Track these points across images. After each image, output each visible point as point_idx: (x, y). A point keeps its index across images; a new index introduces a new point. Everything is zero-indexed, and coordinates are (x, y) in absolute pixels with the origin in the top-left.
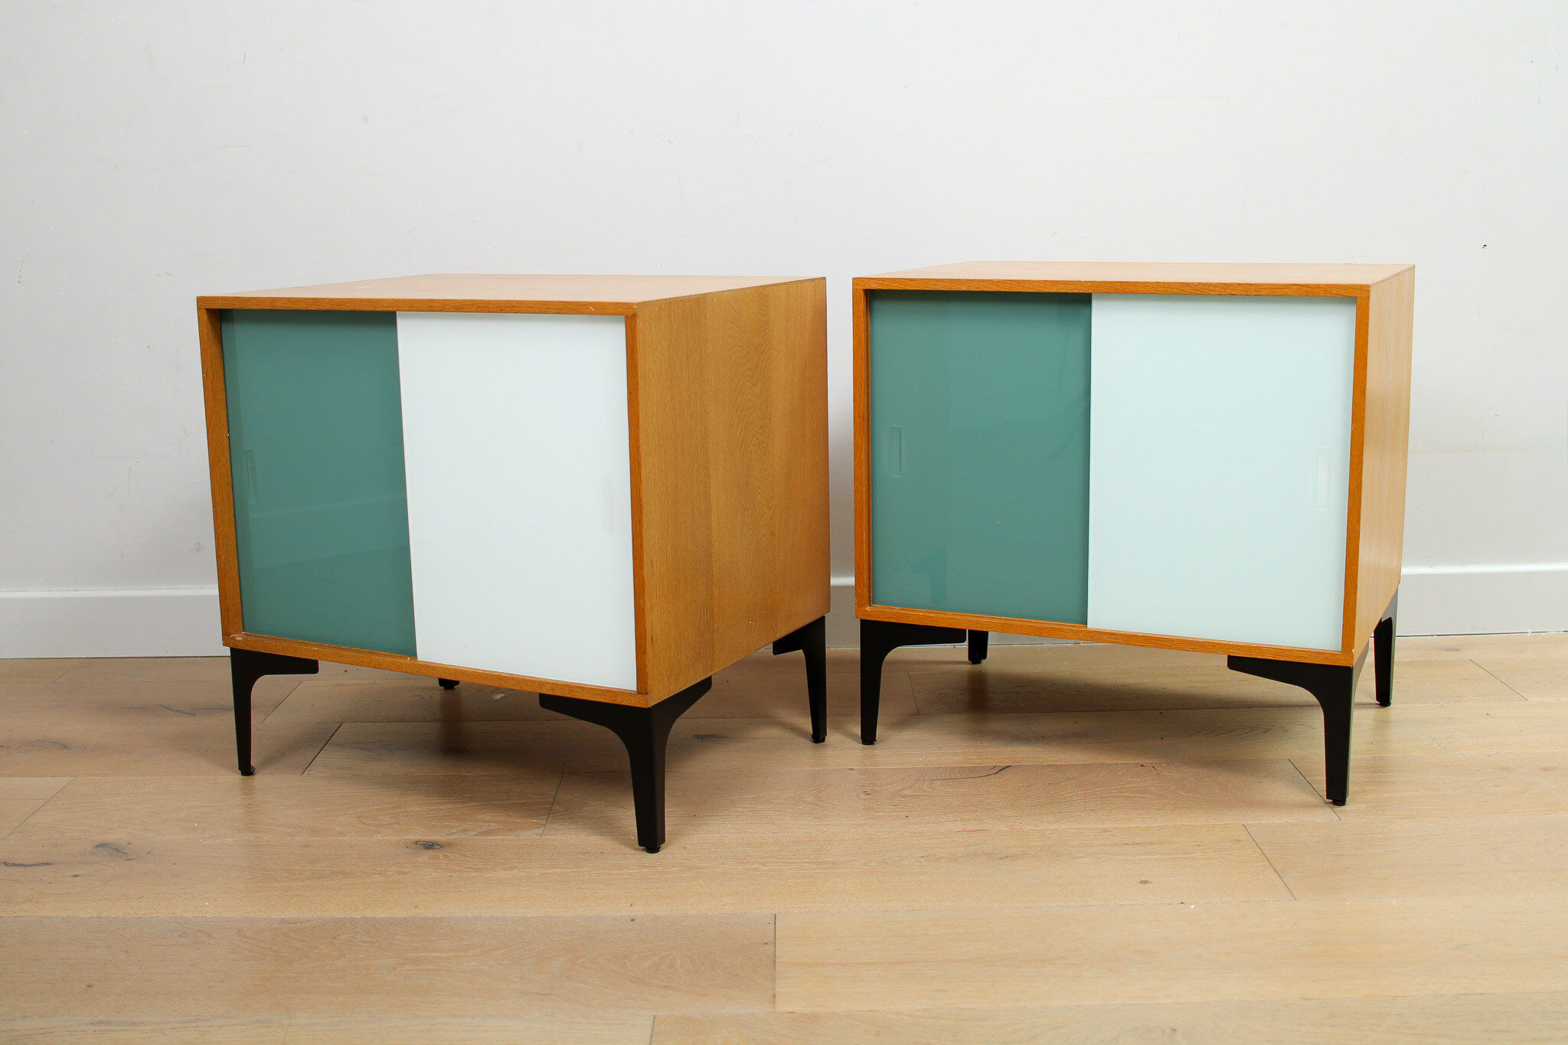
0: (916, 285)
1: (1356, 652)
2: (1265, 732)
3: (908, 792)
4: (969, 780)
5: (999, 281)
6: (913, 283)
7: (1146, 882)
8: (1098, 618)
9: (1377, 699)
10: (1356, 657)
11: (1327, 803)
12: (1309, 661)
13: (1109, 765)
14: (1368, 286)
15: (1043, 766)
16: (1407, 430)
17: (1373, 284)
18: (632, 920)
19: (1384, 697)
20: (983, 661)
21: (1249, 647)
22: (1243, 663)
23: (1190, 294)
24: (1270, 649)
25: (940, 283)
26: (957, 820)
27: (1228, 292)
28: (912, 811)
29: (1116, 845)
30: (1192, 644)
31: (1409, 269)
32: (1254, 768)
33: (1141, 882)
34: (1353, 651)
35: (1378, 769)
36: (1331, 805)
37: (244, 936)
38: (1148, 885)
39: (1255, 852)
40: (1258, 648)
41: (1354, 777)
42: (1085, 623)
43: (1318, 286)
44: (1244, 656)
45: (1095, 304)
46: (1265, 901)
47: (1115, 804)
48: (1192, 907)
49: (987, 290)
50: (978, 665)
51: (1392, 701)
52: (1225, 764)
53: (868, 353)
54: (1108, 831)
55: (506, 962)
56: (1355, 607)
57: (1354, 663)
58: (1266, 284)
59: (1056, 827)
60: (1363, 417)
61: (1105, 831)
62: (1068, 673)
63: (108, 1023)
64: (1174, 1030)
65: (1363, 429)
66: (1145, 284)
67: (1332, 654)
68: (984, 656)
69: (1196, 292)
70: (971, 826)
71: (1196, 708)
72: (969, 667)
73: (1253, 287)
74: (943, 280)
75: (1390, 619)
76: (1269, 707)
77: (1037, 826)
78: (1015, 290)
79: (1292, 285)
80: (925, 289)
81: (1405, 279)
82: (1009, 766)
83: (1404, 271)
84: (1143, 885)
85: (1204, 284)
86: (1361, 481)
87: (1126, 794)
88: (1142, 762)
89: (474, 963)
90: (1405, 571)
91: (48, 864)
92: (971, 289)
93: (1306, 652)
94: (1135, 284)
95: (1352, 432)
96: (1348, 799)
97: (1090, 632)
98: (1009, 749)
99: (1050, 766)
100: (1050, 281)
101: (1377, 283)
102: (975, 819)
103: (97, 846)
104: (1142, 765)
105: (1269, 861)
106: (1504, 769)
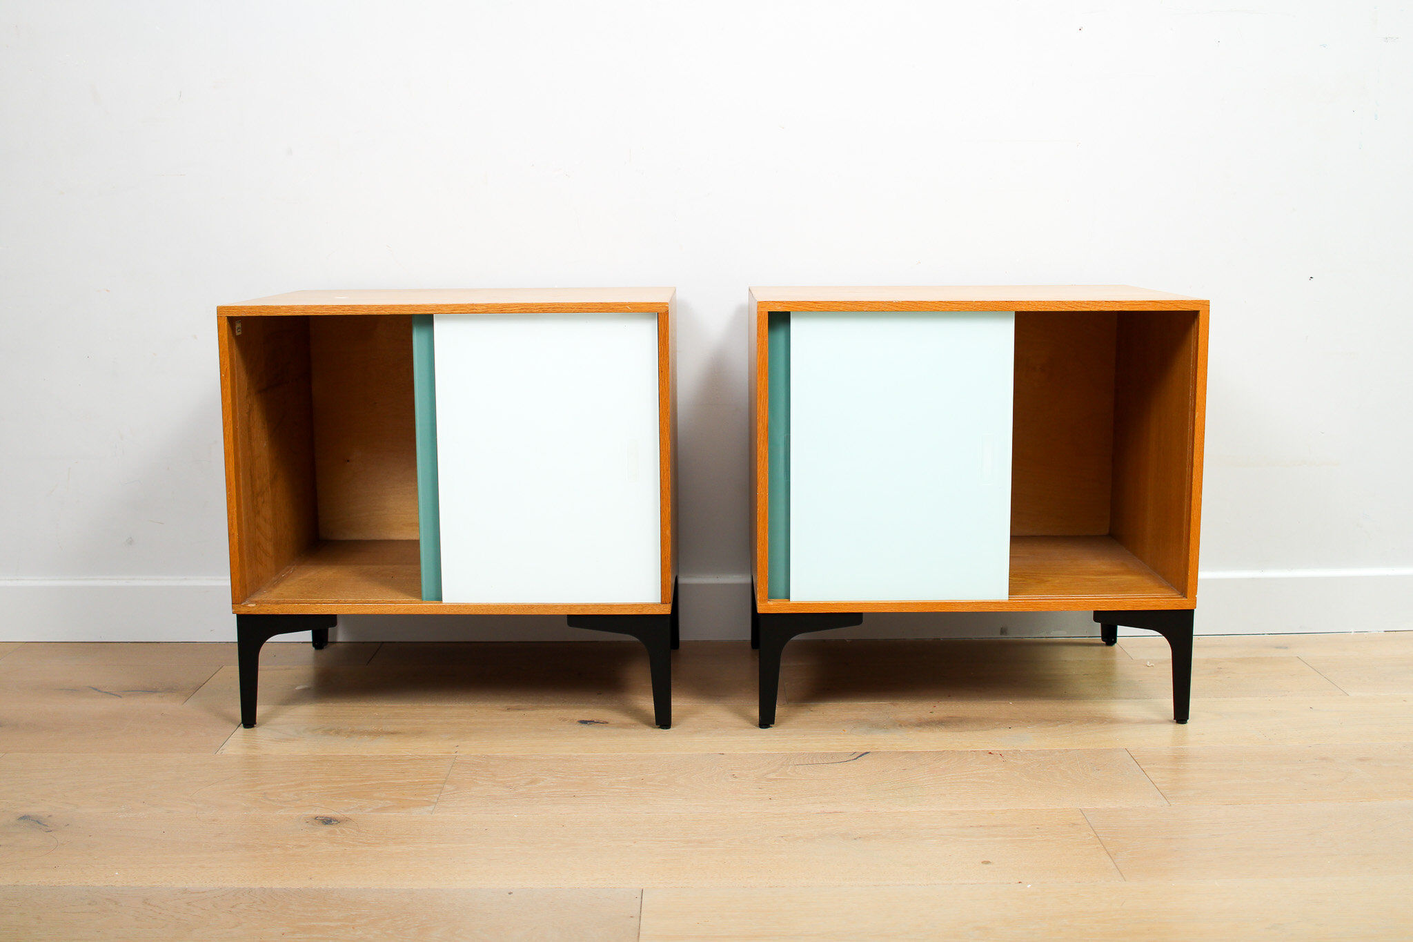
3: (772, 776)
4: (830, 766)
7: (988, 862)
13: (960, 753)
14: (1208, 302)
15: (899, 752)
18: (510, 893)
21: (1113, 602)
26: (817, 803)
28: (775, 794)
29: (962, 827)
33: (982, 863)
37: (149, 904)
38: (988, 866)
39: (1090, 835)
40: (1121, 601)
44: (1110, 610)
46: (1096, 881)
47: (963, 789)
48: (1029, 886)
54: (954, 814)
59: (907, 809)
61: (952, 814)
67: (1180, 601)
70: (830, 808)
74: (844, 302)
77: (890, 809)
82: (867, 753)
84: (984, 865)
87: (974, 780)
93: (1159, 600)
98: (871, 735)
99: (904, 753)
102: (833, 802)
103: (21, 818)
104: (990, 753)
105: (1102, 843)
106: (1323, 759)
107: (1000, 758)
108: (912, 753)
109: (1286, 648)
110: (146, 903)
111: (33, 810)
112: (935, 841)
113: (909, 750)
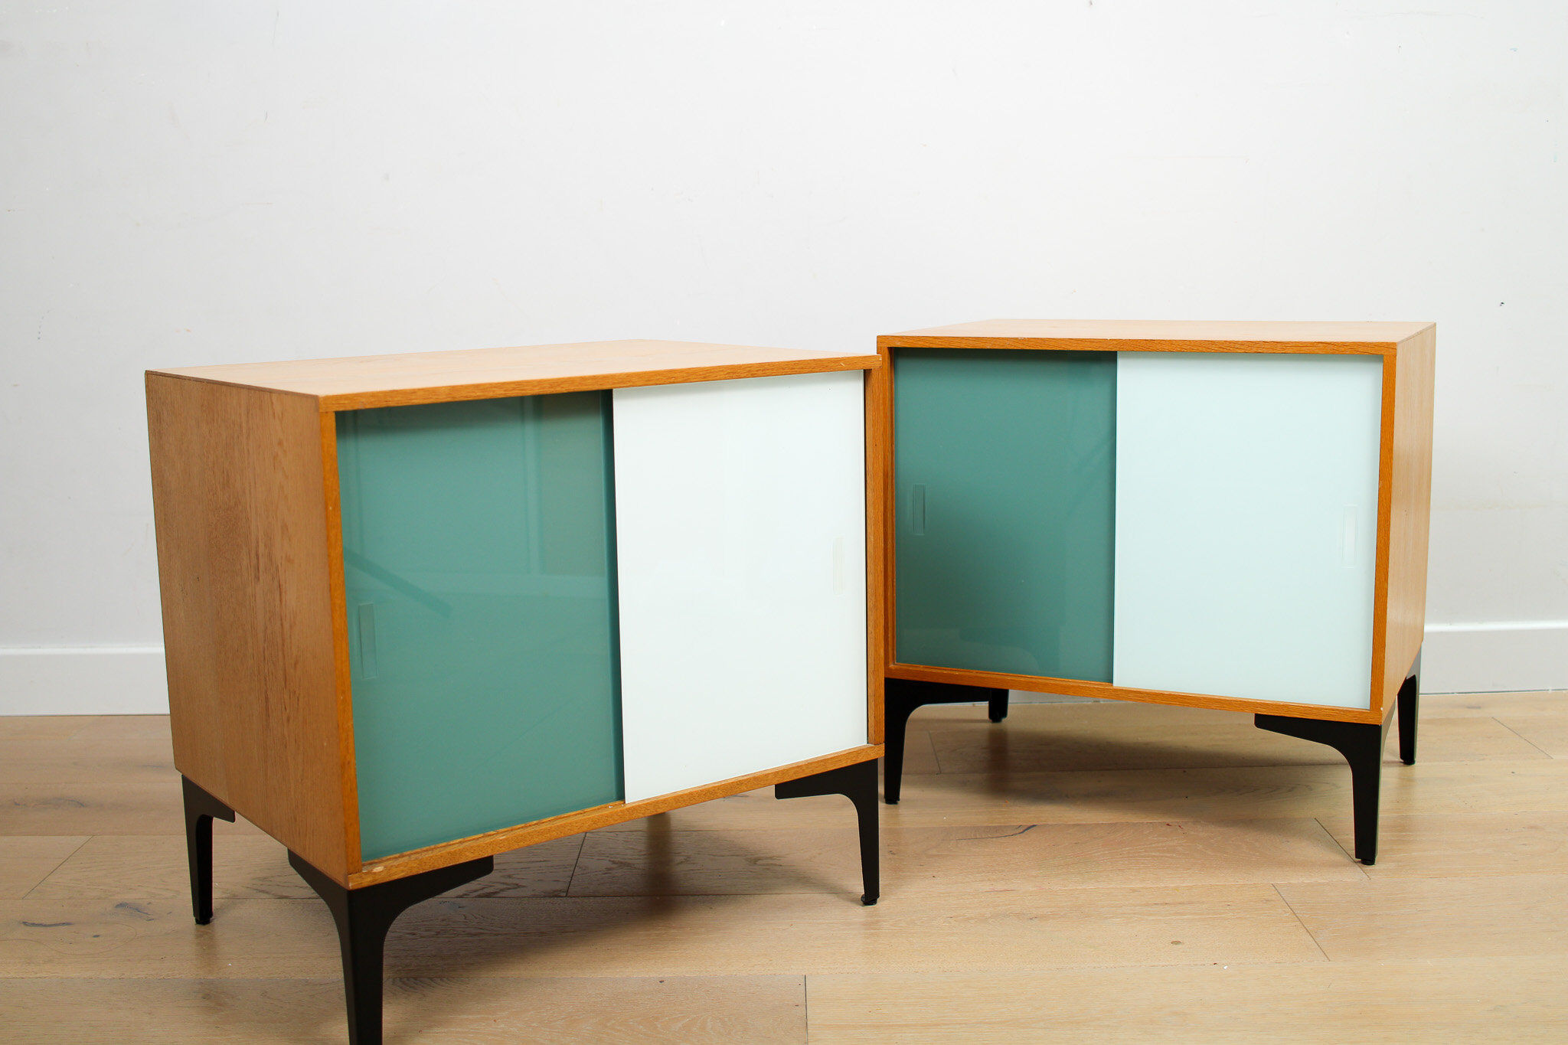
0: (941, 343)
1: (1384, 709)
2: (1290, 791)
3: (935, 852)
4: (995, 840)
5: (1025, 339)
6: (937, 341)
7: (1177, 943)
8: (1126, 676)
9: (1402, 757)
10: (1387, 714)
11: (1356, 862)
12: (1337, 720)
13: (1134, 824)
14: (1394, 344)
15: (1069, 825)
16: (1429, 487)
17: (1399, 343)
18: (661, 982)
19: (1408, 755)
20: (1004, 720)
21: (1277, 706)
22: (1271, 721)
23: (1216, 352)
24: (1298, 707)
25: (965, 341)
26: (984, 880)
27: (1255, 350)
28: (938, 871)
29: (1147, 905)
30: (1220, 701)
31: (1430, 327)
32: (1281, 826)
33: (1172, 943)
34: (1382, 709)
35: (1404, 827)
36: (1360, 864)
37: (268, 998)
38: (1180, 946)
39: (1286, 913)
40: (1286, 706)
41: (1382, 835)
42: (1111, 681)
43: (1344, 344)
44: (1272, 714)
45: (1120, 362)
46: (1299, 962)
47: (1143, 864)
48: (1225, 968)
49: (1012, 348)
50: (997, 724)
51: (1416, 759)
52: (1249, 823)
53: (892, 411)
54: (1137, 891)
55: (535, 1025)
56: (1384, 665)
57: (1382, 722)
58: (1292, 342)
59: (1084, 887)
60: (1391, 475)
61: (1134, 891)
62: (1089, 732)
65: (1390, 487)
66: (1171, 342)
67: (1361, 713)
68: (1004, 713)
69: (1221, 350)
70: (999, 886)
71: (1223, 767)
72: (989, 725)
73: (1279, 345)
74: (967, 339)
75: (1414, 677)
77: (1065, 886)
78: (1040, 348)
79: (1319, 343)
80: (950, 347)
81: (1427, 336)
82: (1034, 826)
83: (1427, 329)
84: (1175, 945)
85: (1230, 342)
86: (1389, 539)
87: (1153, 854)
88: (1168, 821)
89: (503, 1026)
90: (1428, 628)
91: (68, 924)
92: (996, 347)
93: (1333, 710)
94: (1160, 342)
95: (1379, 489)
96: (1377, 858)
97: (1116, 690)
98: (1032, 808)
99: (1074, 825)
100: (1076, 340)
101: (1403, 341)
102: (1003, 879)
103: (117, 906)
104: (1168, 825)
105: (1300, 921)
106: (1532, 827)
107: (1180, 830)
108: (1083, 825)
109: (1480, 707)
110: (265, 996)
111: (129, 897)
112: (1118, 920)
113: (1079, 822)
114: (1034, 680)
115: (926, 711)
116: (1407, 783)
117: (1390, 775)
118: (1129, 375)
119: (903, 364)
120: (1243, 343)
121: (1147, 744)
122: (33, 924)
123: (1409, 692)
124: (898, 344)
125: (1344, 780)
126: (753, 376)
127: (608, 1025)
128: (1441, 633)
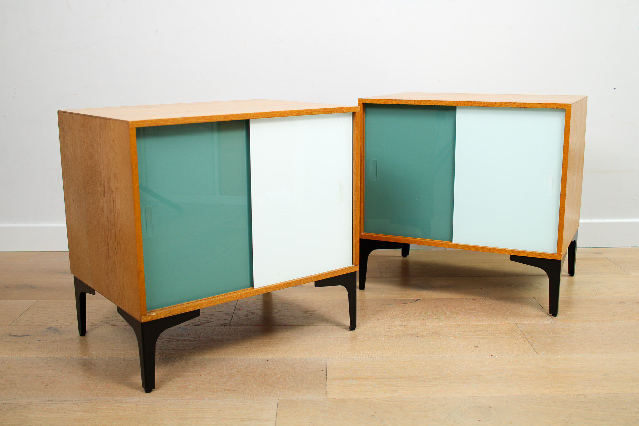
0: (384, 102)
1: (563, 254)
2: (523, 286)
3: (379, 309)
4: (403, 305)
5: (419, 101)
8: (456, 240)
9: (569, 273)
10: (563, 256)
11: (549, 315)
12: (543, 258)
13: (460, 299)
14: (570, 104)
15: (433, 299)
16: (583, 164)
17: (572, 104)
18: (268, 360)
19: (571, 272)
20: (408, 256)
21: (519, 252)
22: (516, 258)
23: (497, 107)
24: (527, 252)
26: (399, 321)
27: (513, 106)
28: (380, 317)
29: (464, 332)
30: (495, 250)
32: (519, 301)
33: (474, 347)
34: (561, 253)
35: (569, 302)
36: (551, 316)
37: (109, 366)
38: (477, 348)
39: (521, 335)
40: (522, 252)
41: (560, 305)
42: (452, 241)
43: (550, 104)
44: (517, 255)
45: (458, 110)
46: (526, 355)
47: (463, 315)
48: (496, 357)
49: (413, 104)
50: (405, 258)
51: (575, 274)
52: (507, 299)
53: (364, 130)
54: (460, 326)
55: (217, 377)
56: (563, 236)
57: (562, 259)
58: (528, 103)
59: (439, 324)
60: (567, 158)
61: (459, 326)
62: (441, 262)
63: (55, 400)
64: (490, 407)
65: (567, 163)
66: (478, 102)
67: (553, 255)
68: (408, 254)
69: (499, 106)
70: (405, 323)
71: (495, 276)
72: (402, 258)
73: (523, 104)
74: (395, 100)
75: (575, 241)
76: (527, 276)
77: (432, 324)
78: (425, 104)
79: (539, 103)
80: (388, 103)
81: (583, 102)
82: (419, 299)
83: (584, 99)
84: (476, 348)
85: (503, 103)
86: (566, 184)
87: (467, 311)
88: (474, 298)
89: (204, 378)
90: (581, 221)
91: (28, 336)
92: (407, 104)
93: (542, 254)
94: (474, 102)
95: (563, 164)
96: (558, 314)
97: (454, 245)
98: (419, 292)
99: (436, 299)
100: (440, 101)
101: (574, 103)
102: (406, 320)
103: (48, 329)
104: (474, 299)
105: (526, 339)
106: (621, 302)
107: (478, 302)
108: (439, 299)
109: (601, 254)
110: (108, 365)
111: (53, 325)
112: (453, 337)
114: (420, 240)
115: (376, 252)
116: (571, 284)
117: (564, 280)
118: (461, 116)
119: (368, 110)
120: (508, 103)
121: (466, 267)
122: (14, 336)
123: (573, 247)
124: (367, 102)
125: (545, 282)
126: (307, 114)
127: (246, 377)
128: (586, 223)
